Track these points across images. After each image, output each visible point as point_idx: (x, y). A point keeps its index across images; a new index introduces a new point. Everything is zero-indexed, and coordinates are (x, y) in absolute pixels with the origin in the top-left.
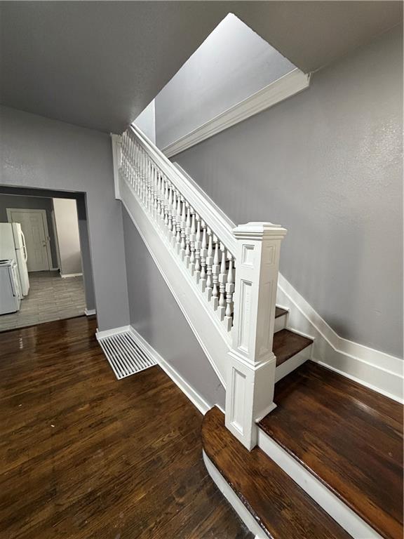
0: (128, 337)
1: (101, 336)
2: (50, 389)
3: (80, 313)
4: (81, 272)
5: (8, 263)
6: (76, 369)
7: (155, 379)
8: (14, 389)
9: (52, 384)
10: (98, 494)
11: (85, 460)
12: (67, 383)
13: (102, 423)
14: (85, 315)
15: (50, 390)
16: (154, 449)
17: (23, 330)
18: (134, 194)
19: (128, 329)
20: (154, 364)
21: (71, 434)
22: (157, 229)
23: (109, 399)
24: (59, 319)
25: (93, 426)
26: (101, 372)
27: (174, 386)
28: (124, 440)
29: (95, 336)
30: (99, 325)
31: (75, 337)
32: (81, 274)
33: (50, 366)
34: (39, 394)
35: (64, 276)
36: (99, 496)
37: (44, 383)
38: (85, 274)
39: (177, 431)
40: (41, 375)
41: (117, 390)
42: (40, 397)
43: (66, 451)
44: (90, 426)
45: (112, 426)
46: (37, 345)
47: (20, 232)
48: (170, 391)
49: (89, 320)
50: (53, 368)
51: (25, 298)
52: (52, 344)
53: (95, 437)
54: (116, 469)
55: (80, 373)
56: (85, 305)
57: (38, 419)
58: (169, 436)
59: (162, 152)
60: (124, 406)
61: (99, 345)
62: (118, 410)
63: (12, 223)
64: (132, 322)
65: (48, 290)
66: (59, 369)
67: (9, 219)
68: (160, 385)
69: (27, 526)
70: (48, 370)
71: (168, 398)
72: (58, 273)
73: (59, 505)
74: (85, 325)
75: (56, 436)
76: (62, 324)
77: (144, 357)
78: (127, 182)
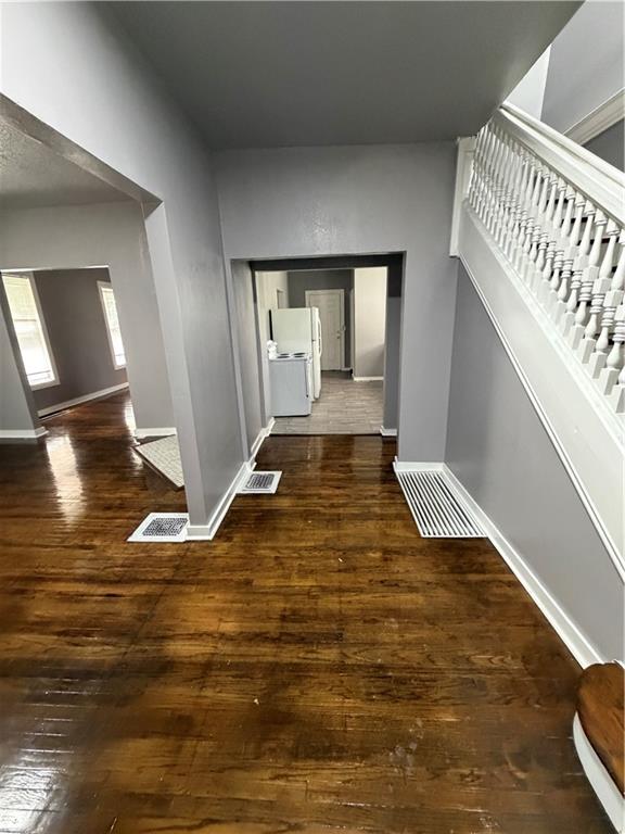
0: (439, 480)
1: (401, 468)
2: (339, 515)
3: (374, 430)
4: (382, 375)
5: (305, 356)
6: (367, 502)
7: (481, 559)
8: (305, 502)
9: (341, 511)
10: (390, 674)
11: (375, 621)
12: (357, 515)
13: (396, 585)
14: (380, 435)
15: (339, 517)
16: (474, 664)
17: (312, 438)
18: (488, 241)
19: (439, 468)
20: (480, 536)
21: (360, 580)
22: (528, 301)
23: (407, 558)
24: (349, 433)
25: (386, 583)
26: (398, 516)
27: (517, 584)
28: (427, 625)
29: (392, 466)
30: (400, 452)
31: (365, 460)
32: (381, 378)
33: (339, 488)
34: (327, 517)
35: (356, 379)
36: (390, 677)
37: (332, 506)
38: (386, 378)
39: (519, 660)
40: (330, 495)
41: (421, 551)
42: (328, 521)
43: (354, 598)
44: (382, 582)
45: (409, 597)
46: (323, 459)
47: (317, 320)
48: (510, 591)
49: (384, 443)
50: (341, 491)
51: (317, 401)
52: (342, 462)
53: (387, 599)
54: (414, 656)
55: (372, 509)
56: (382, 421)
57: (326, 545)
58: (502, 660)
59: (566, 135)
60: (429, 577)
61: (397, 480)
62: (419, 578)
63: (310, 307)
64: (449, 459)
65: (338, 394)
66: (347, 495)
67: (307, 304)
68: (490, 572)
69: (315, 655)
70: (337, 492)
71: (504, 600)
72: (349, 374)
73: (345, 655)
74: (378, 447)
75: (343, 574)
76: (349, 439)
77: (464, 518)
78: (475, 221)
